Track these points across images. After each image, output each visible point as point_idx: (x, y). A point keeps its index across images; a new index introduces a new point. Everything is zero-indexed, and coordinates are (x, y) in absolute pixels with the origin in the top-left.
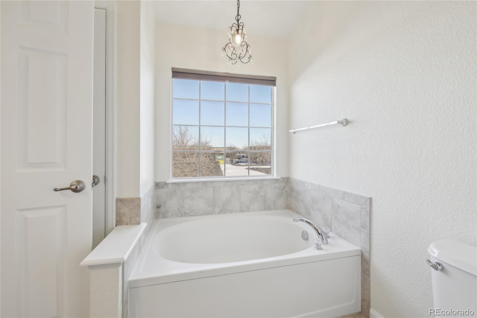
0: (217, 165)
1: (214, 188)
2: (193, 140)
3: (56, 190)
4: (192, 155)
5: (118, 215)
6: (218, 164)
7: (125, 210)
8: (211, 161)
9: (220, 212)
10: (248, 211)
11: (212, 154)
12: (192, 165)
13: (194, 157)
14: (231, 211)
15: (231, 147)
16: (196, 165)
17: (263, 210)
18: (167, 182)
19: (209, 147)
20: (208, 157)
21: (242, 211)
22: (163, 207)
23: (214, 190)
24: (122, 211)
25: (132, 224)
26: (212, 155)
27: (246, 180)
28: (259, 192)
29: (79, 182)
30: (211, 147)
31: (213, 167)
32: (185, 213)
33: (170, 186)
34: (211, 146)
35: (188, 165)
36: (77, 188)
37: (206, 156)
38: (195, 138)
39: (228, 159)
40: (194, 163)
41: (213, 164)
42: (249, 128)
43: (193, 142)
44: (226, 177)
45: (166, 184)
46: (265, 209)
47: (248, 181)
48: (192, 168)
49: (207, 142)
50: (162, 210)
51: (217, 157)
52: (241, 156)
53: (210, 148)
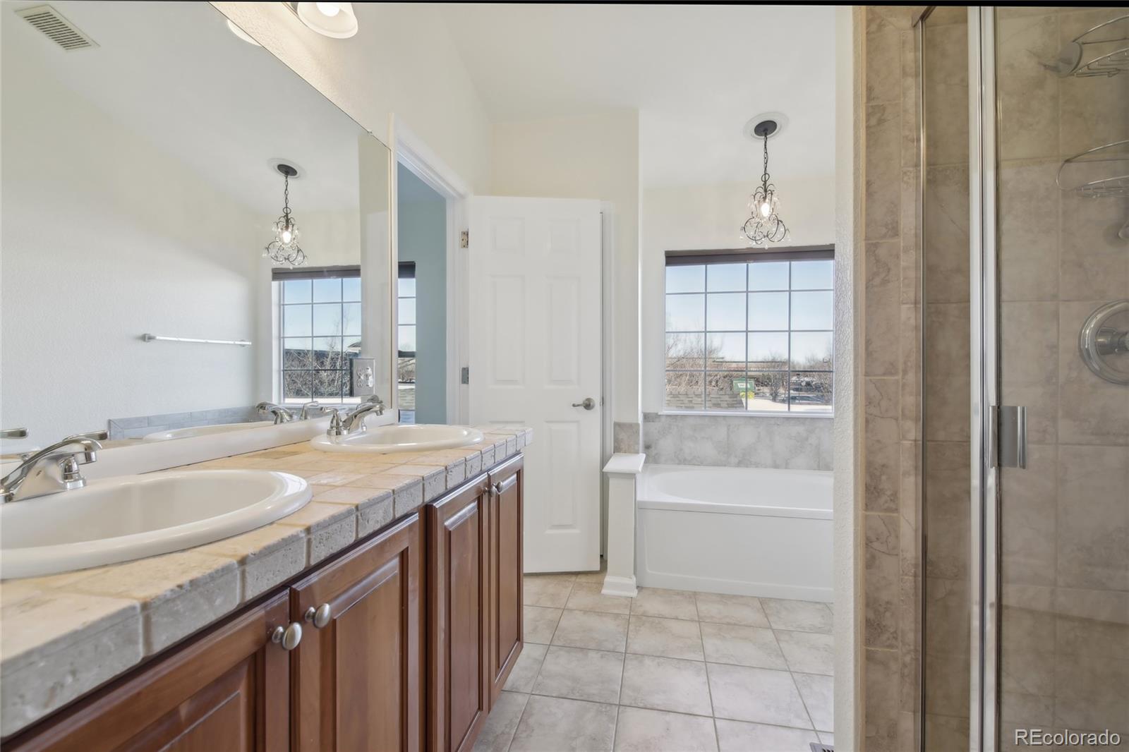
0: (735, 399)
1: (729, 426)
2: (680, 346)
3: (574, 405)
4: (678, 380)
5: (616, 440)
6: (738, 398)
7: (623, 436)
8: (721, 392)
9: (739, 464)
10: (786, 468)
11: (724, 377)
12: (682, 398)
13: (683, 384)
14: (757, 465)
15: (774, 358)
16: (690, 399)
17: (815, 470)
18: (659, 414)
19: (718, 360)
20: (714, 383)
21: (776, 466)
22: (653, 448)
23: (728, 429)
24: (620, 437)
25: (630, 452)
26: (726, 379)
27: (784, 418)
28: (807, 439)
29: (589, 400)
30: (721, 360)
31: (728, 404)
32: (685, 460)
33: (663, 419)
34: (723, 358)
35: (673, 397)
36: (588, 405)
37: (711, 382)
38: (685, 340)
39: (766, 390)
40: (687, 394)
41: (726, 398)
42: (790, 331)
43: (679, 351)
44: (748, 412)
45: (657, 416)
46: (819, 468)
47: (788, 419)
48: (683, 405)
49: (713, 348)
50: (653, 451)
51: (736, 384)
52: (804, 384)
53: (722, 362)
